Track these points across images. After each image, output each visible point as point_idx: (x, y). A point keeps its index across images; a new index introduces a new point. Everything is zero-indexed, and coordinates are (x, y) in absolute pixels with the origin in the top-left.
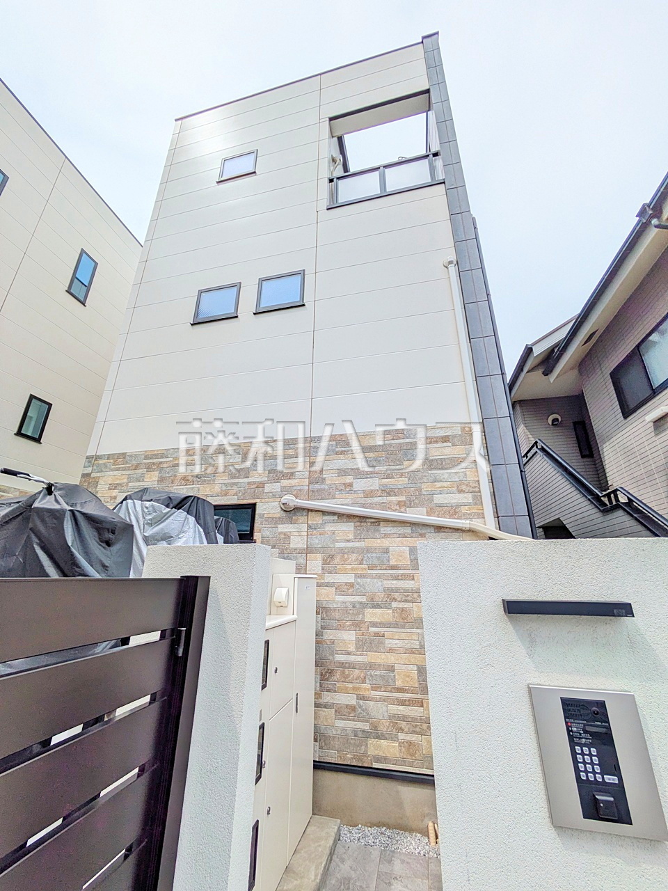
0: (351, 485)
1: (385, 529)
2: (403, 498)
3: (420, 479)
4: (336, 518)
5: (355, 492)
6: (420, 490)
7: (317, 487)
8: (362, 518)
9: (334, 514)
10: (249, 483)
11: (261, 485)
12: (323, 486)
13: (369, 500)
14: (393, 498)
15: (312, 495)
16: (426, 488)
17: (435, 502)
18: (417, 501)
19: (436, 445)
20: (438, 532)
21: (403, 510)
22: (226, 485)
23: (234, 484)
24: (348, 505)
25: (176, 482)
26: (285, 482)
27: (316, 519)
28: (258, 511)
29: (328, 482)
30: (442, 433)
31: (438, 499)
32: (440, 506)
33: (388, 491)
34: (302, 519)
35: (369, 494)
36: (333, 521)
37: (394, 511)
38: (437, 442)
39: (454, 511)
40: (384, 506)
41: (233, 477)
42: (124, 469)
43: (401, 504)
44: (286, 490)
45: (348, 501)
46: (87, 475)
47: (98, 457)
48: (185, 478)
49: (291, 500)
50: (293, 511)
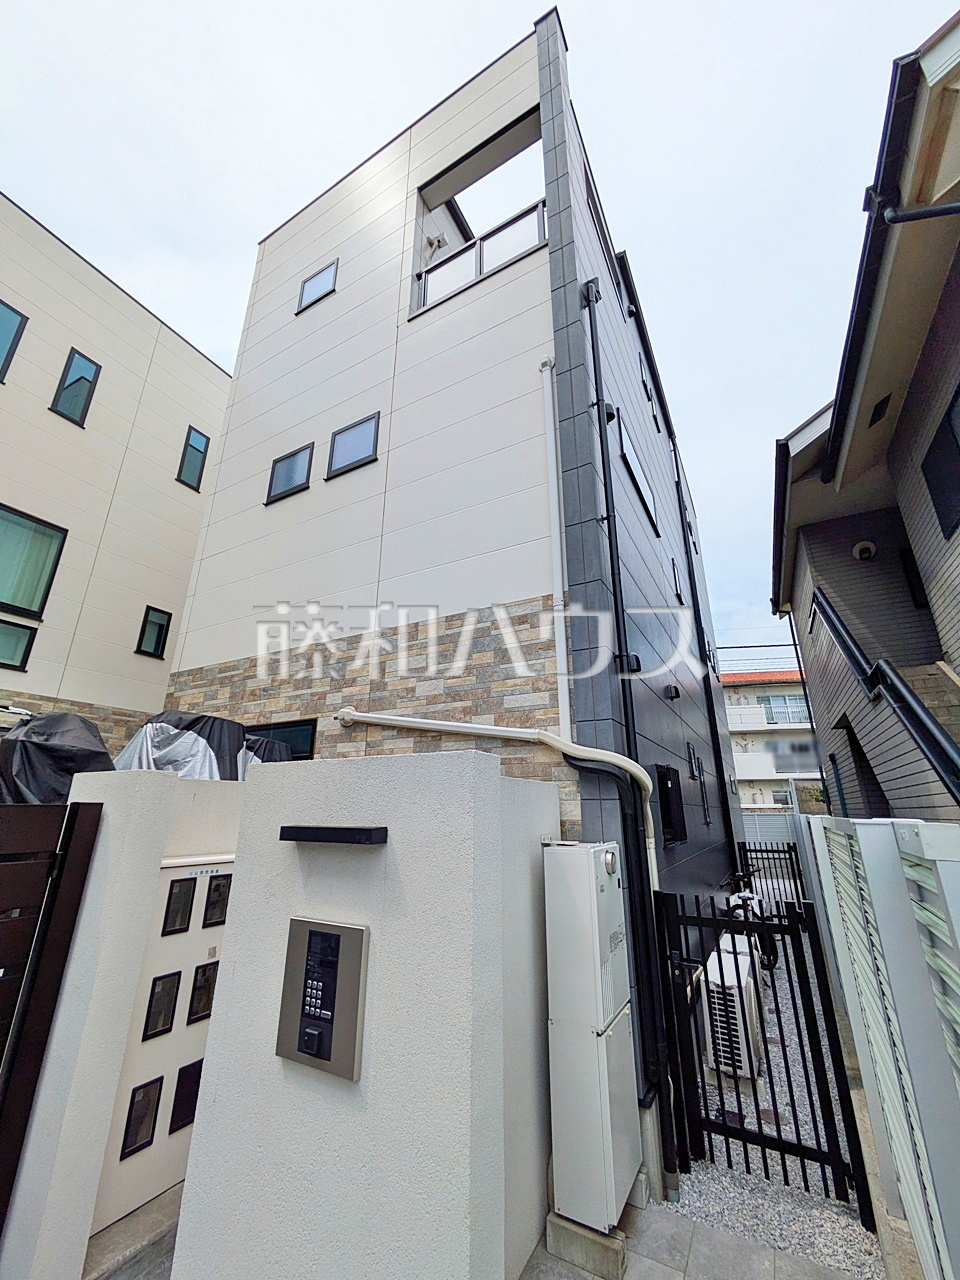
0: (413, 690)
1: (446, 744)
2: (469, 703)
3: (491, 676)
4: (395, 733)
5: (418, 699)
6: (488, 691)
7: (378, 694)
8: (422, 732)
9: (393, 727)
10: (312, 695)
11: (323, 696)
12: (386, 694)
13: (432, 708)
14: (458, 704)
15: (375, 705)
16: (496, 687)
17: (506, 706)
18: (484, 706)
20: (506, 746)
21: (467, 718)
22: (289, 698)
23: (298, 697)
24: (409, 716)
25: (245, 699)
26: (347, 691)
27: (375, 735)
28: (319, 728)
29: (390, 688)
30: (520, 612)
31: (510, 702)
32: (511, 711)
33: (453, 695)
34: (361, 735)
35: (432, 700)
36: (393, 738)
37: (458, 721)
39: (526, 719)
40: (447, 715)
41: (296, 689)
42: (201, 686)
43: (466, 711)
44: (347, 701)
45: (409, 711)
46: (170, 695)
47: (180, 674)
48: (253, 693)
49: (350, 713)
50: (352, 727)
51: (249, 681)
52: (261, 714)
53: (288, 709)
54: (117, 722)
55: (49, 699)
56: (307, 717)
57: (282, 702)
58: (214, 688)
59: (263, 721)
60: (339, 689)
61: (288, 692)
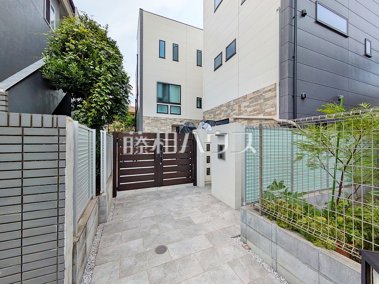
0: (247, 110)
1: (254, 121)
2: (258, 112)
3: (262, 105)
4: (244, 120)
5: (248, 112)
6: (262, 109)
7: (240, 112)
8: (249, 119)
9: (243, 119)
10: (228, 113)
11: (230, 113)
12: (241, 112)
13: (250, 114)
14: (256, 112)
15: (240, 114)
17: (266, 112)
18: (261, 112)
19: (267, 93)
20: (266, 120)
21: (258, 115)
22: (224, 115)
23: (225, 114)
24: (246, 116)
25: (216, 116)
26: (234, 112)
27: (240, 120)
28: (229, 120)
29: (242, 110)
30: (269, 89)
31: (266, 111)
32: (267, 113)
33: (255, 110)
34: (237, 121)
35: (250, 112)
36: (243, 121)
37: (256, 116)
38: (267, 92)
39: (270, 114)
40: (253, 115)
41: (225, 113)
42: (208, 114)
43: (257, 114)
44: (234, 114)
45: (246, 115)
46: (203, 116)
47: (204, 112)
48: (217, 114)
49: (235, 116)
50: (236, 119)
51: (216, 112)
52: (219, 118)
53: (224, 117)
54: (196, 122)
55: (185, 119)
56: (227, 118)
57: (223, 116)
58: (210, 114)
59: (220, 120)
60: (232, 112)
61: (223, 113)
